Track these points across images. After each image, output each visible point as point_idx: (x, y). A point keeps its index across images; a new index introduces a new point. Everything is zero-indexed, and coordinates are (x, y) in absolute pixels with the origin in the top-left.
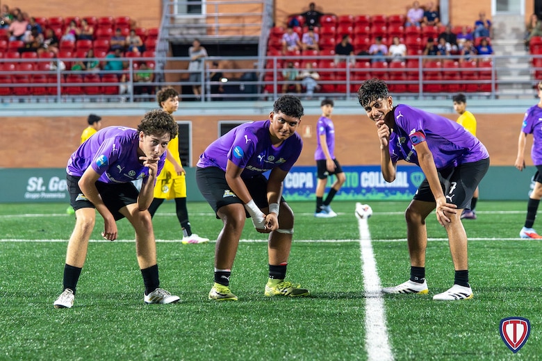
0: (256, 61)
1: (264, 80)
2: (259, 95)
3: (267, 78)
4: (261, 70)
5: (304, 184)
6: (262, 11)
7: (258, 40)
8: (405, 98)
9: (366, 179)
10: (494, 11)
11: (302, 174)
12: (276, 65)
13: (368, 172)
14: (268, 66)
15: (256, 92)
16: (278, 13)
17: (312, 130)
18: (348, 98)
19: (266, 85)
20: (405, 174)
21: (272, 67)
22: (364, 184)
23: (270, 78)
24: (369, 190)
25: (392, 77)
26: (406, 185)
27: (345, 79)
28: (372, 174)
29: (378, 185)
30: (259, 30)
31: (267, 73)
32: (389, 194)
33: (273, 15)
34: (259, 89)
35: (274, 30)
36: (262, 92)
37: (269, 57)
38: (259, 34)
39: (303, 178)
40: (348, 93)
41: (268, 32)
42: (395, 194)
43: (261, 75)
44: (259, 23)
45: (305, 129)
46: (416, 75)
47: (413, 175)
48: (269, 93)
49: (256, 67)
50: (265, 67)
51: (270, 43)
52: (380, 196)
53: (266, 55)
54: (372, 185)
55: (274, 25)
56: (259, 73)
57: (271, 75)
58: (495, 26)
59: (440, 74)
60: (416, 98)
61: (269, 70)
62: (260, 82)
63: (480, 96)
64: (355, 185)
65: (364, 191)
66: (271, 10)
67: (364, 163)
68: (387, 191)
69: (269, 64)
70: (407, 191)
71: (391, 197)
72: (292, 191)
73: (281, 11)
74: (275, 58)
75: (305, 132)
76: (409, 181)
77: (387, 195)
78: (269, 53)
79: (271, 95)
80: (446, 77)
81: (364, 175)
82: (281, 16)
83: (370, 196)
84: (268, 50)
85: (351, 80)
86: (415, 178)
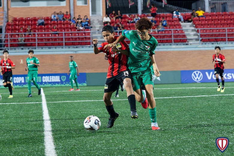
0: (1, 35)
1: (4, 42)
2: (3, 48)
3: (6, 41)
4: (3, 39)
5: (21, 81)
6: (3, 16)
7: (2, 27)
8: (58, 48)
9: (44, 79)
10: (91, 15)
11: (20, 78)
12: (9, 36)
13: (45, 76)
14: (6, 37)
15: (2, 47)
16: (9, 17)
17: (23, 61)
18: (37, 48)
19: (5, 44)
20: (59, 77)
21: (7, 37)
22: (44, 81)
23: (7, 41)
24: (45, 83)
25: (53, 40)
26: (60, 81)
27: (35, 41)
28: (46, 77)
29: (49, 81)
30: (2, 23)
31: (6, 39)
32: (53, 84)
33: (7, 18)
34: (3, 46)
35: (8, 23)
36: (4, 47)
37: (6, 34)
38: (2, 25)
39: (20, 79)
40: (37, 47)
41: (6, 24)
42: (55, 84)
43: (4, 40)
44: (2, 21)
45: (21, 60)
46: (62, 39)
47: (62, 77)
48: (7, 47)
49: (1, 37)
50: (5, 37)
51: (7, 28)
52: (50, 85)
53: (5, 33)
54: (46, 81)
55: (8, 21)
56: (3, 40)
57: (7, 40)
58: (91, 20)
59: (71, 39)
60: (62, 48)
61: (6, 38)
62: (3, 43)
63: (86, 46)
64: (40, 81)
65: (43, 83)
66: (7, 16)
67: (43, 73)
68: (52, 83)
69: (6, 36)
70: (60, 83)
71: (54, 86)
72: (16, 84)
73: (10, 16)
74: (9, 34)
75: (21, 62)
76: (60, 79)
77: (52, 85)
78: (6, 32)
79: (7, 48)
80: (73, 40)
81: (44, 77)
82: (10, 18)
83: (46, 85)
84: (6, 31)
85: (37, 41)
86: (63, 78)
